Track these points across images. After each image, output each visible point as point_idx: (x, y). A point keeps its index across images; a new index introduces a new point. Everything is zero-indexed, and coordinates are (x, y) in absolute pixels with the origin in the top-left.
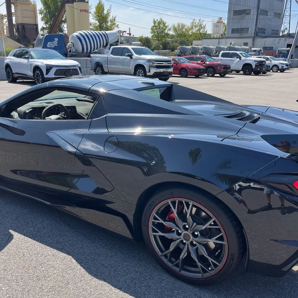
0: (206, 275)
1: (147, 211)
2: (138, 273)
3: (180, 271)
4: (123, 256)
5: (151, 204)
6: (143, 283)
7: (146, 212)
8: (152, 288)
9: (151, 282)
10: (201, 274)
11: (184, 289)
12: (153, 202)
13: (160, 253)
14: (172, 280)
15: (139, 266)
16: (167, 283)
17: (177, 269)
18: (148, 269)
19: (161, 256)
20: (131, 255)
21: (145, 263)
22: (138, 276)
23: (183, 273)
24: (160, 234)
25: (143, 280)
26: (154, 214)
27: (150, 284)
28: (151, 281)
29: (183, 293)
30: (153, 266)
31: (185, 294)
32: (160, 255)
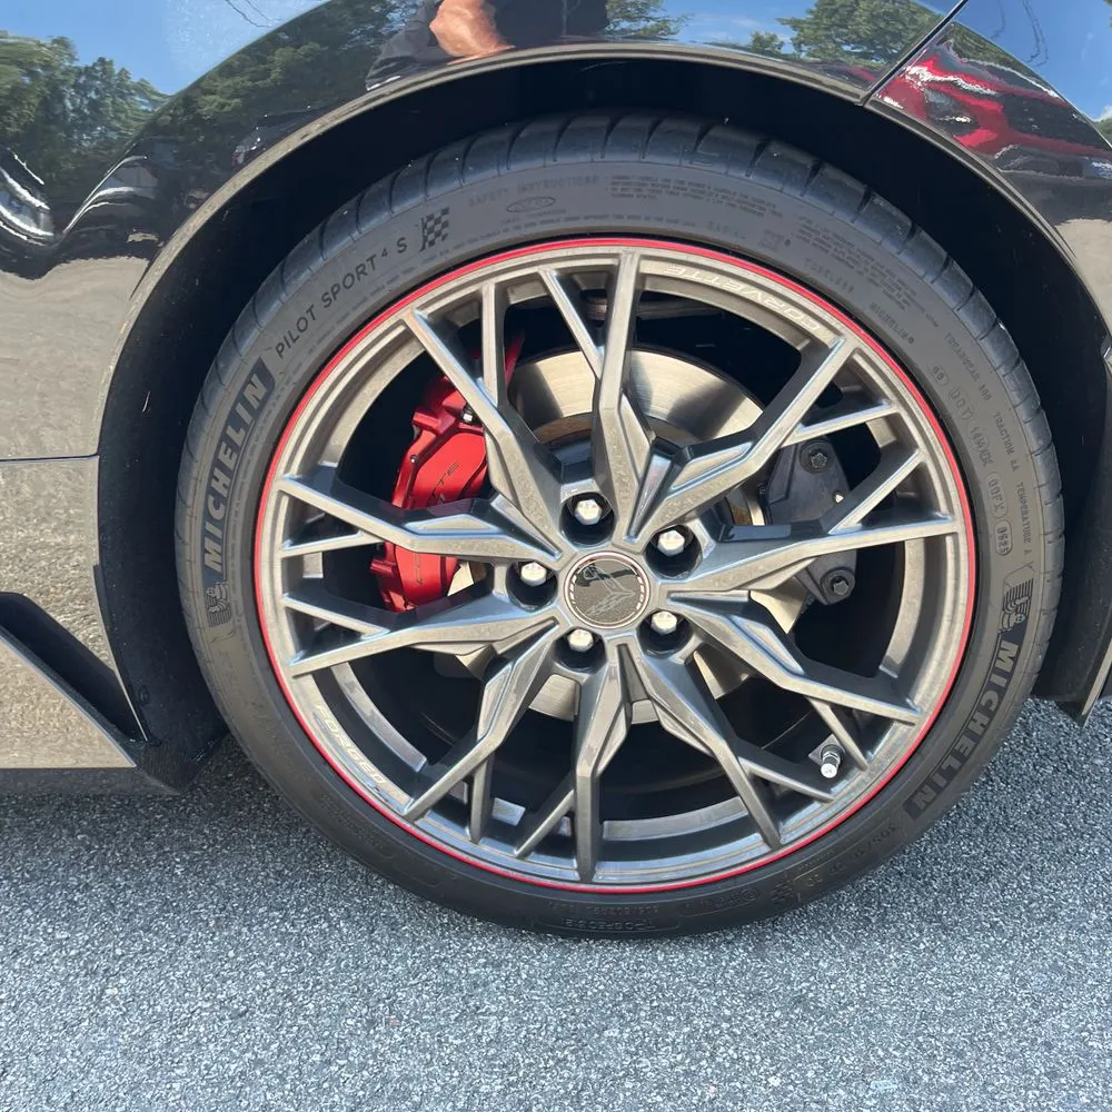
0: (802, 825)
1: (212, 476)
2: (260, 1020)
3: (586, 876)
4: (82, 937)
5: (241, 399)
6: (333, 1079)
7: (211, 491)
8: (425, 1096)
9: (394, 1049)
10: (756, 837)
11: (660, 989)
12: (261, 370)
13: (398, 801)
14: (537, 959)
15: (248, 961)
16: (518, 995)
17: (563, 871)
18: (321, 955)
19: (415, 816)
20: (150, 904)
21: (283, 920)
22: (266, 1048)
23: (615, 875)
24: (377, 639)
25: (317, 1058)
26: (286, 482)
27: (395, 1071)
28: (389, 1034)
29: (666, 1026)
30: (348, 917)
31: (688, 1022)
32: (406, 811)
